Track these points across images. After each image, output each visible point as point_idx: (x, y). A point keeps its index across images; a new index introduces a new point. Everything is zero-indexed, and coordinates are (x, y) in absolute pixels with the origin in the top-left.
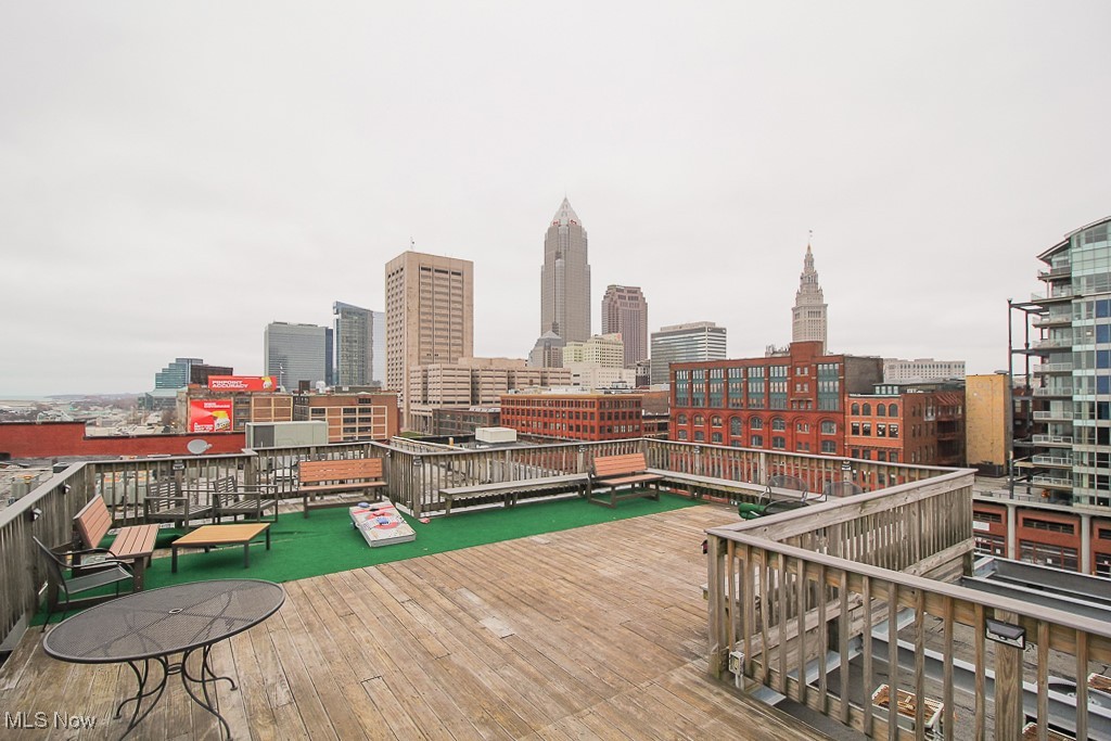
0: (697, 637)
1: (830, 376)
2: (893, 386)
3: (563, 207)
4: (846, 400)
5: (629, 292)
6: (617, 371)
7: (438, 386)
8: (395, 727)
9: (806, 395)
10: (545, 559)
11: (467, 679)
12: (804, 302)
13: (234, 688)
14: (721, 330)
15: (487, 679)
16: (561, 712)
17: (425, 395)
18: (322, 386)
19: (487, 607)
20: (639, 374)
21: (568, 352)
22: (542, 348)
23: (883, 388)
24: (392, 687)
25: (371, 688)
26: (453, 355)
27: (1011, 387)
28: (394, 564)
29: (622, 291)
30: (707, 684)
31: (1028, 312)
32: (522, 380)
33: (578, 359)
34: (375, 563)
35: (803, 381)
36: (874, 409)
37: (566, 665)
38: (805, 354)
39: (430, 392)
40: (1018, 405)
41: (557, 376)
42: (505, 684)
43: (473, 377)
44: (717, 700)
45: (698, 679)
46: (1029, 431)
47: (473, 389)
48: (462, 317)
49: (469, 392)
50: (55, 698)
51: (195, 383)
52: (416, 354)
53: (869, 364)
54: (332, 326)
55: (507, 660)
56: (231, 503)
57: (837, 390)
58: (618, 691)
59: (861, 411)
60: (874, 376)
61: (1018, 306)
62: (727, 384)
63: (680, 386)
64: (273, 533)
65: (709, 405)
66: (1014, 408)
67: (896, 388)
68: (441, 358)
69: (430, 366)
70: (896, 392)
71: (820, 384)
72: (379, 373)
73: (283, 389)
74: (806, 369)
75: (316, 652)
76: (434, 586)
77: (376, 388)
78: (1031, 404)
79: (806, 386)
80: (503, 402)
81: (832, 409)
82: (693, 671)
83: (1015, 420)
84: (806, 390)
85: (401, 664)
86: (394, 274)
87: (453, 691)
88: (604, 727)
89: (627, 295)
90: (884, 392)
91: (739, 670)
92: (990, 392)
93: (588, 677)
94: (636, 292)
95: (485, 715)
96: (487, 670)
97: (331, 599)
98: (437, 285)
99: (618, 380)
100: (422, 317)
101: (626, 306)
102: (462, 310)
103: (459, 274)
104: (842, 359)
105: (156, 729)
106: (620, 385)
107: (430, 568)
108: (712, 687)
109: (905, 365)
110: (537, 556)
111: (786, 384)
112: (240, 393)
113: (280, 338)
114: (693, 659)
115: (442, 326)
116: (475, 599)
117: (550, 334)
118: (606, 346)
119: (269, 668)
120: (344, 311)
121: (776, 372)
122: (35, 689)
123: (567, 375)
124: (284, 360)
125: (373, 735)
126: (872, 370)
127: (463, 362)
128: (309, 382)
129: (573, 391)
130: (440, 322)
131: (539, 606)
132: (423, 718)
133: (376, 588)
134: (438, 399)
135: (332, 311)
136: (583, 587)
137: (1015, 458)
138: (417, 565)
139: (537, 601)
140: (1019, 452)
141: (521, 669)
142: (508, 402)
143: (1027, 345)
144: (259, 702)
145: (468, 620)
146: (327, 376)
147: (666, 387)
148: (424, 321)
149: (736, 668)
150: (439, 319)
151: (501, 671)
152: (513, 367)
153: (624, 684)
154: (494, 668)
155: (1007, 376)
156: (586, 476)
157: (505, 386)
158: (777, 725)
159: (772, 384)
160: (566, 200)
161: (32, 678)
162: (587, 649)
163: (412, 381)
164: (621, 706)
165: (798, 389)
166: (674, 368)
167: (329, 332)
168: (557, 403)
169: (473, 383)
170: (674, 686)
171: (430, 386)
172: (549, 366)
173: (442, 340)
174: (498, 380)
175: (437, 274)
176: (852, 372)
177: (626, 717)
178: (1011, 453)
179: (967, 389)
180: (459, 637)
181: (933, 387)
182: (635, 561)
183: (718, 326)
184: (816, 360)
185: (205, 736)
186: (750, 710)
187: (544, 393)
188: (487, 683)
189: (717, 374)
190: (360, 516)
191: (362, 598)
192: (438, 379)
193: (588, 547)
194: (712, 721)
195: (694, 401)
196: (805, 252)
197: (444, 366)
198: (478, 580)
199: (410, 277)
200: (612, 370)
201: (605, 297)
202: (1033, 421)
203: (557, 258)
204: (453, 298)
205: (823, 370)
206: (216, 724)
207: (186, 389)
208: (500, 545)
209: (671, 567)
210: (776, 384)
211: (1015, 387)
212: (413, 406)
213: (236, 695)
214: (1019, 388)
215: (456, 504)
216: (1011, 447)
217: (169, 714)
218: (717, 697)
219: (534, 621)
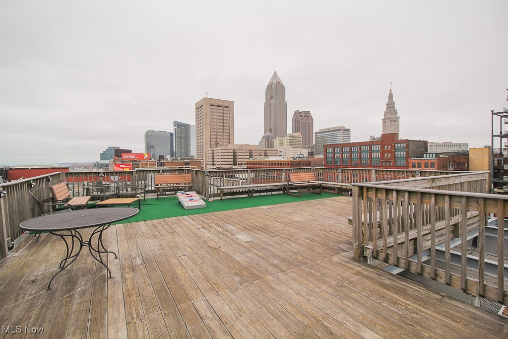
0: (345, 243)
1: (401, 149)
2: (432, 153)
3: (274, 75)
4: (409, 160)
5: (304, 113)
6: (299, 149)
7: (219, 157)
8: (192, 274)
9: (389, 158)
10: (267, 214)
11: (228, 257)
12: (388, 116)
13: (116, 258)
14: (348, 130)
15: (238, 257)
16: (276, 271)
17: (213, 161)
18: (169, 157)
19: (239, 231)
20: (309, 151)
21: (277, 141)
22: (265, 140)
23: (428, 155)
24: (192, 259)
25: (182, 259)
26: (225, 144)
27: (493, 153)
28: (196, 215)
29: (301, 113)
30: (352, 262)
31: (502, 117)
32: (256, 154)
33: (281, 144)
34: (187, 215)
35: (388, 152)
36: (423, 165)
37: (278, 253)
38: (389, 140)
39: (215, 160)
40: (496, 162)
41: (272, 152)
42: (247, 259)
43: (234, 153)
44: (359, 269)
45: (347, 260)
46: (501, 175)
47: (234, 158)
48: (229, 127)
49: (232, 160)
50: (34, 260)
51: (116, 156)
52: (209, 143)
53: (421, 143)
54: (173, 132)
55: (248, 250)
56: (125, 192)
57: (405, 156)
58: (306, 263)
59: (416, 166)
60: (423, 149)
61: (497, 114)
62: (351, 154)
63: (329, 155)
64: (142, 204)
65: (343, 164)
66: (494, 164)
67: (434, 155)
68: (220, 145)
69: (215, 149)
70: (434, 156)
71: (396, 153)
72: (193, 152)
73: (153, 159)
74: (389, 146)
75: (157, 246)
76: (214, 223)
77: (192, 158)
78: (503, 162)
79: (389, 154)
80: (247, 164)
81: (402, 165)
82: (344, 257)
83: (494, 169)
84: (389, 156)
85: (197, 251)
86: (199, 107)
87: (221, 262)
88: (298, 278)
89: (304, 115)
90: (428, 157)
91: (370, 255)
92: (481, 156)
93: (290, 258)
94: (308, 114)
95: (237, 271)
96: (238, 254)
97: (166, 227)
98: (218, 112)
99: (300, 153)
100: (211, 127)
101: (303, 120)
102: (229, 123)
103: (227, 107)
104: (407, 141)
105: (77, 273)
106: (301, 156)
107: (212, 217)
108: (355, 263)
109: (438, 145)
110: (263, 213)
111: (379, 154)
112: (135, 161)
113: (151, 137)
114: (344, 252)
115: (220, 130)
116: (233, 228)
117: (269, 134)
118: (294, 138)
119: (134, 251)
120: (178, 125)
121: (374, 148)
122: (26, 256)
123: (276, 152)
124: (153, 147)
125: (181, 278)
126: (423, 146)
127: (230, 146)
128: (163, 156)
129: (279, 159)
130: (219, 129)
131: (264, 231)
132: (206, 272)
133: (187, 223)
134: (219, 163)
135: (173, 125)
136: (286, 224)
137: (494, 187)
138: (206, 216)
139: (264, 229)
140: (496, 185)
141: (255, 254)
142: (250, 164)
143: (501, 133)
144: (127, 263)
145: (229, 235)
146: (171, 153)
147: (322, 156)
148: (212, 128)
149: (368, 254)
150: (219, 127)
151: (246, 254)
152: (252, 148)
153: (308, 261)
154: (242, 253)
155: (491, 148)
156: (286, 183)
157: (248, 157)
158: (393, 280)
159: (373, 154)
160: (275, 72)
161: (26, 253)
162: (289, 247)
163: (208, 155)
164: (307, 270)
165: (386, 156)
166: (326, 147)
167: (172, 134)
168: (272, 164)
169: (234, 156)
170: (335, 262)
171: (215, 157)
172: (268, 147)
173: (220, 137)
174: (245, 154)
175: (218, 108)
176: (412, 147)
177: (310, 274)
178: (492, 185)
179: (470, 155)
180: (225, 241)
181: (452, 154)
182: (312, 215)
183: (346, 128)
184: (395, 142)
185: (99, 276)
186: (377, 273)
187: (266, 159)
188: (238, 259)
189: (346, 149)
190: (181, 197)
191: (180, 227)
192: (219, 154)
193: (289, 210)
194: (357, 277)
195: (335, 162)
196: (389, 92)
197: (221, 148)
198: (235, 221)
199: (206, 109)
200: (296, 149)
201: (293, 116)
202: (504, 170)
203: (271, 99)
204: (225, 118)
205: (398, 147)
206: (105, 271)
207: (113, 160)
208: (246, 209)
209: (329, 218)
210: (375, 154)
211: (494, 154)
212: (208, 166)
213: (117, 260)
214: (496, 154)
215: (225, 195)
216: (492, 182)
217: (85, 267)
218: (359, 268)
219: (263, 237)
